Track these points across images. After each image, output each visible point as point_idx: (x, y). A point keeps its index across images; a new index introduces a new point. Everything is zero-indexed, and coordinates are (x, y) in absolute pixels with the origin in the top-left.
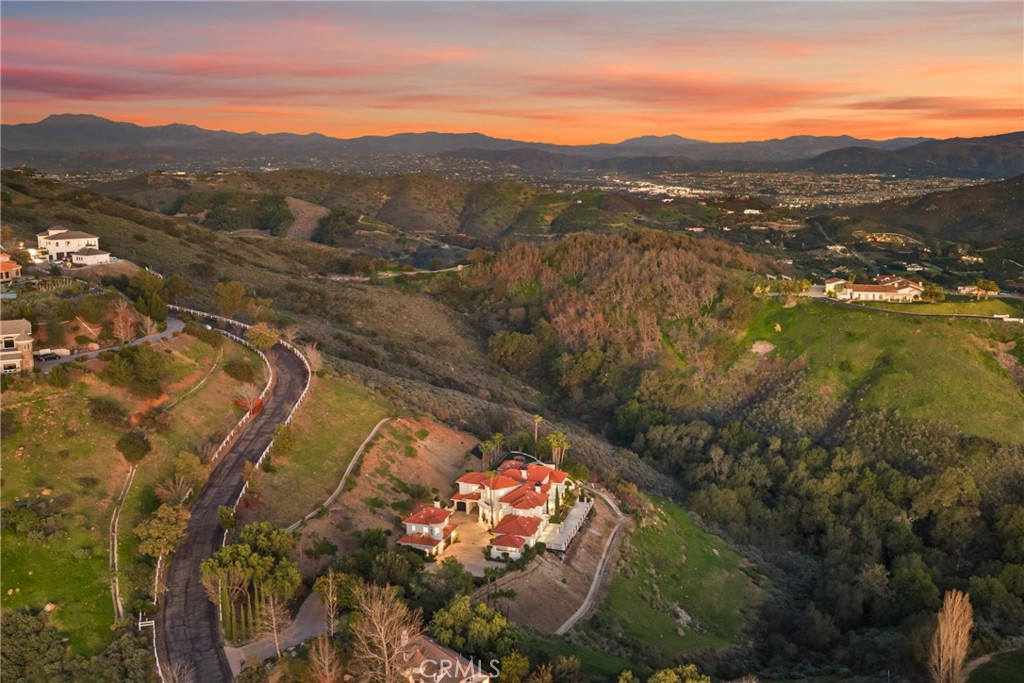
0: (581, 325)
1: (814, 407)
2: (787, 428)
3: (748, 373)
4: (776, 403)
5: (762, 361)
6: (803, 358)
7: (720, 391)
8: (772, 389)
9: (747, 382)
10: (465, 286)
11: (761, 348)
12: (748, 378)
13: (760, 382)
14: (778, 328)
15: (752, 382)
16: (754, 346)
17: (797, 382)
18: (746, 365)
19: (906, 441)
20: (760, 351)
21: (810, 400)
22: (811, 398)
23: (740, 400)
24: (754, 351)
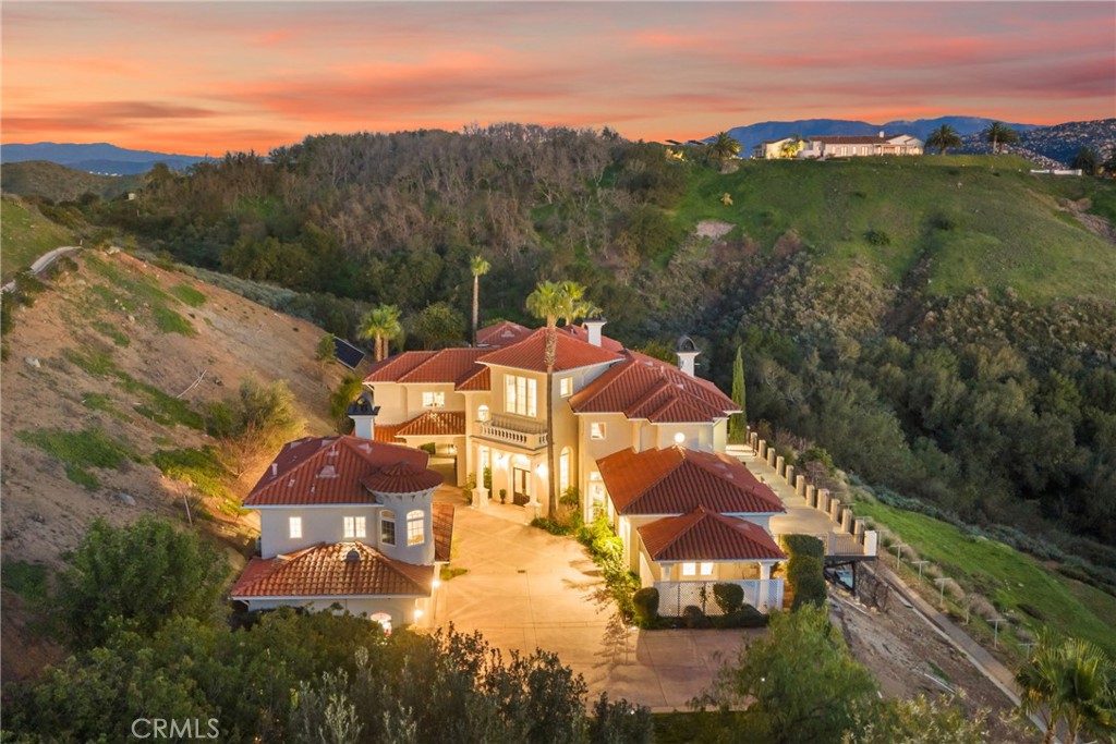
0: (383, 224)
1: (851, 301)
2: (822, 336)
3: (703, 267)
4: (780, 301)
5: (719, 248)
6: (794, 234)
7: (663, 298)
8: (756, 285)
9: (706, 282)
10: (147, 214)
11: (709, 230)
12: (706, 275)
13: (727, 279)
14: (727, 199)
15: (715, 280)
16: (699, 227)
17: (801, 266)
18: (693, 257)
19: (1057, 332)
20: (710, 235)
21: (839, 291)
22: (842, 289)
23: (702, 308)
24: (701, 234)
